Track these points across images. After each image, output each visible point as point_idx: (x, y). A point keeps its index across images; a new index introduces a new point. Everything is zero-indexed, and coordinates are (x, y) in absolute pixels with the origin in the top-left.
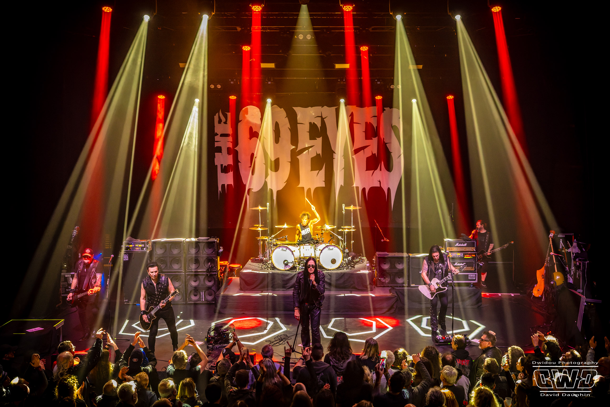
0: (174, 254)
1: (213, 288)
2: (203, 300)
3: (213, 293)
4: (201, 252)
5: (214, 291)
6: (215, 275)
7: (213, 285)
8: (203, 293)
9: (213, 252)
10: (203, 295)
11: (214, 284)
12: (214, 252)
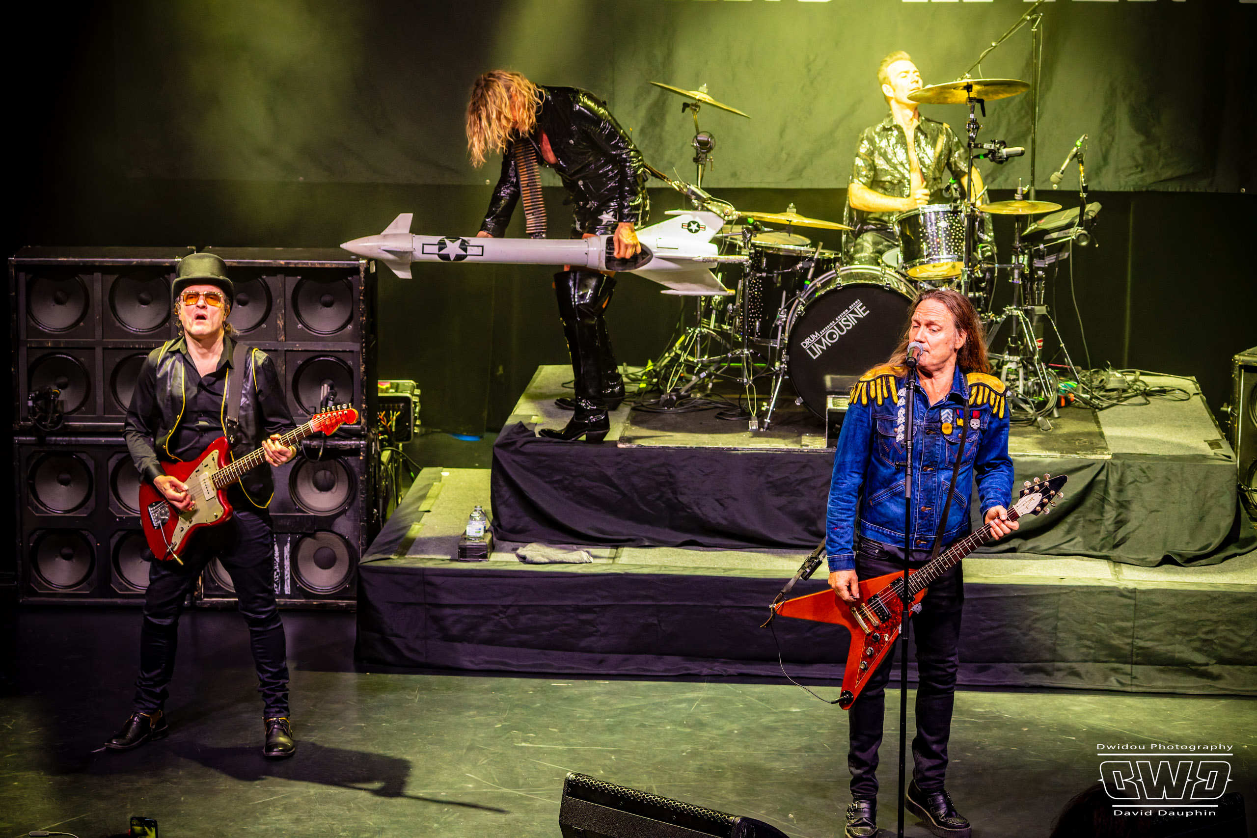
0: (128, 335)
1: (344, 526)
2: (287, 590)
3: (342, 552)
4: (281, 323)
5: (347, 543)
6: (355, 452)
7: (341, 512)
8: (287, 549)
9: (344, 326)
10: (287, 563)
11: (351, 499)
12: (350, 327)
